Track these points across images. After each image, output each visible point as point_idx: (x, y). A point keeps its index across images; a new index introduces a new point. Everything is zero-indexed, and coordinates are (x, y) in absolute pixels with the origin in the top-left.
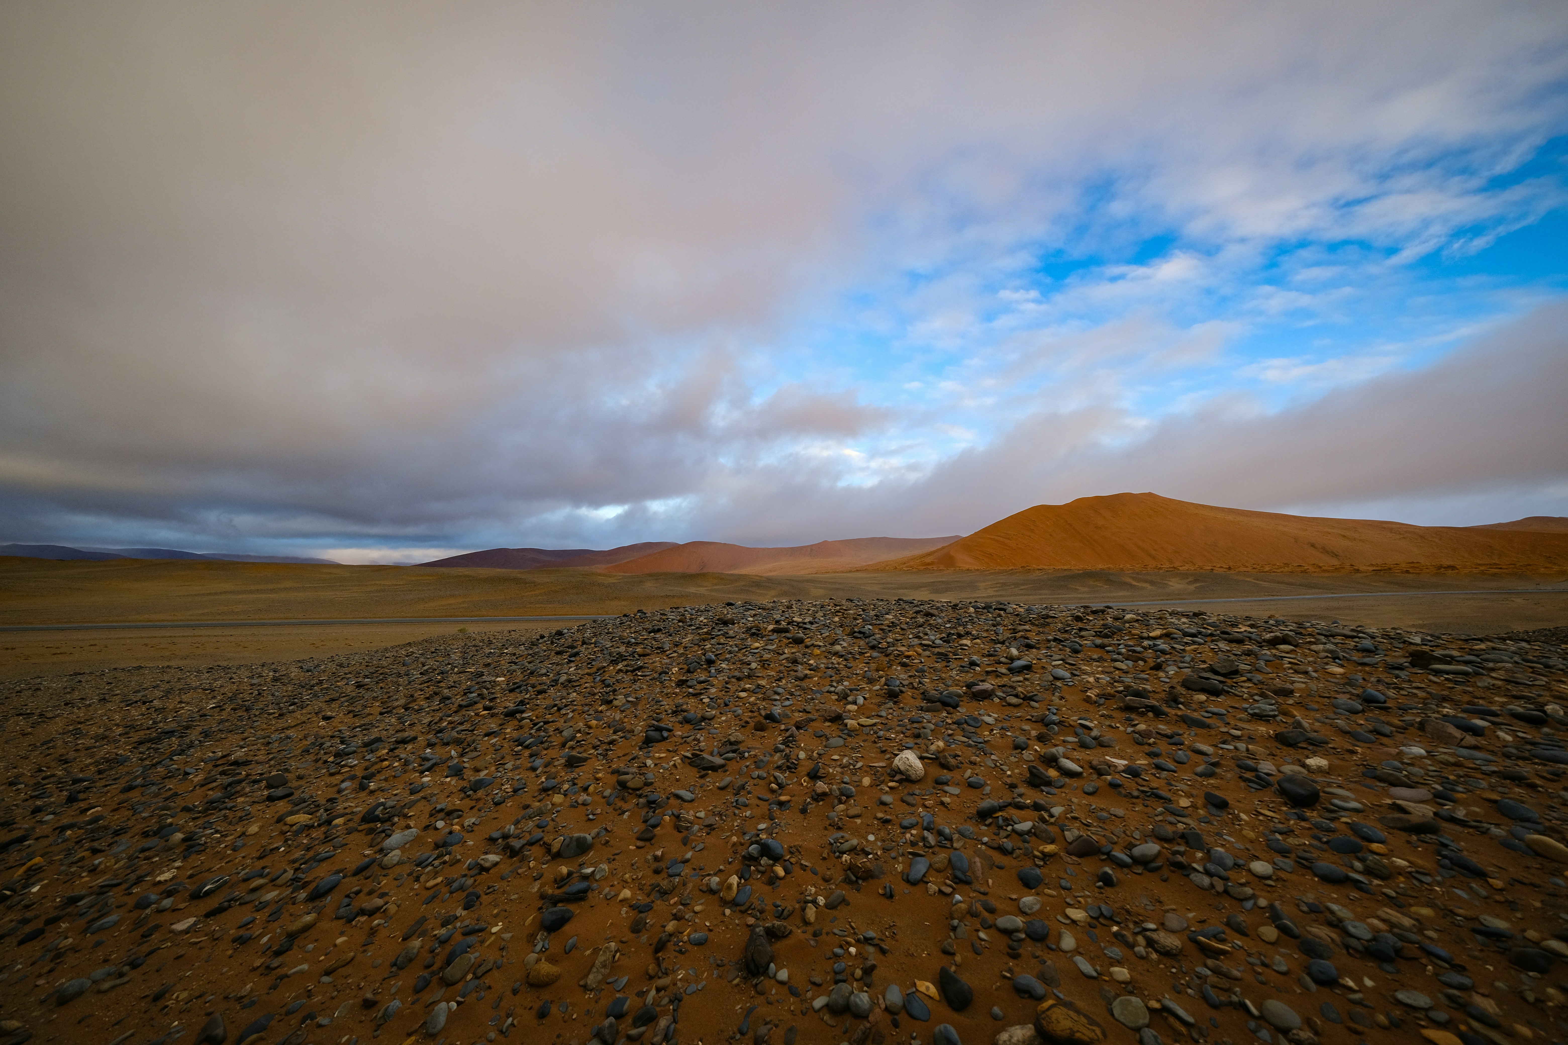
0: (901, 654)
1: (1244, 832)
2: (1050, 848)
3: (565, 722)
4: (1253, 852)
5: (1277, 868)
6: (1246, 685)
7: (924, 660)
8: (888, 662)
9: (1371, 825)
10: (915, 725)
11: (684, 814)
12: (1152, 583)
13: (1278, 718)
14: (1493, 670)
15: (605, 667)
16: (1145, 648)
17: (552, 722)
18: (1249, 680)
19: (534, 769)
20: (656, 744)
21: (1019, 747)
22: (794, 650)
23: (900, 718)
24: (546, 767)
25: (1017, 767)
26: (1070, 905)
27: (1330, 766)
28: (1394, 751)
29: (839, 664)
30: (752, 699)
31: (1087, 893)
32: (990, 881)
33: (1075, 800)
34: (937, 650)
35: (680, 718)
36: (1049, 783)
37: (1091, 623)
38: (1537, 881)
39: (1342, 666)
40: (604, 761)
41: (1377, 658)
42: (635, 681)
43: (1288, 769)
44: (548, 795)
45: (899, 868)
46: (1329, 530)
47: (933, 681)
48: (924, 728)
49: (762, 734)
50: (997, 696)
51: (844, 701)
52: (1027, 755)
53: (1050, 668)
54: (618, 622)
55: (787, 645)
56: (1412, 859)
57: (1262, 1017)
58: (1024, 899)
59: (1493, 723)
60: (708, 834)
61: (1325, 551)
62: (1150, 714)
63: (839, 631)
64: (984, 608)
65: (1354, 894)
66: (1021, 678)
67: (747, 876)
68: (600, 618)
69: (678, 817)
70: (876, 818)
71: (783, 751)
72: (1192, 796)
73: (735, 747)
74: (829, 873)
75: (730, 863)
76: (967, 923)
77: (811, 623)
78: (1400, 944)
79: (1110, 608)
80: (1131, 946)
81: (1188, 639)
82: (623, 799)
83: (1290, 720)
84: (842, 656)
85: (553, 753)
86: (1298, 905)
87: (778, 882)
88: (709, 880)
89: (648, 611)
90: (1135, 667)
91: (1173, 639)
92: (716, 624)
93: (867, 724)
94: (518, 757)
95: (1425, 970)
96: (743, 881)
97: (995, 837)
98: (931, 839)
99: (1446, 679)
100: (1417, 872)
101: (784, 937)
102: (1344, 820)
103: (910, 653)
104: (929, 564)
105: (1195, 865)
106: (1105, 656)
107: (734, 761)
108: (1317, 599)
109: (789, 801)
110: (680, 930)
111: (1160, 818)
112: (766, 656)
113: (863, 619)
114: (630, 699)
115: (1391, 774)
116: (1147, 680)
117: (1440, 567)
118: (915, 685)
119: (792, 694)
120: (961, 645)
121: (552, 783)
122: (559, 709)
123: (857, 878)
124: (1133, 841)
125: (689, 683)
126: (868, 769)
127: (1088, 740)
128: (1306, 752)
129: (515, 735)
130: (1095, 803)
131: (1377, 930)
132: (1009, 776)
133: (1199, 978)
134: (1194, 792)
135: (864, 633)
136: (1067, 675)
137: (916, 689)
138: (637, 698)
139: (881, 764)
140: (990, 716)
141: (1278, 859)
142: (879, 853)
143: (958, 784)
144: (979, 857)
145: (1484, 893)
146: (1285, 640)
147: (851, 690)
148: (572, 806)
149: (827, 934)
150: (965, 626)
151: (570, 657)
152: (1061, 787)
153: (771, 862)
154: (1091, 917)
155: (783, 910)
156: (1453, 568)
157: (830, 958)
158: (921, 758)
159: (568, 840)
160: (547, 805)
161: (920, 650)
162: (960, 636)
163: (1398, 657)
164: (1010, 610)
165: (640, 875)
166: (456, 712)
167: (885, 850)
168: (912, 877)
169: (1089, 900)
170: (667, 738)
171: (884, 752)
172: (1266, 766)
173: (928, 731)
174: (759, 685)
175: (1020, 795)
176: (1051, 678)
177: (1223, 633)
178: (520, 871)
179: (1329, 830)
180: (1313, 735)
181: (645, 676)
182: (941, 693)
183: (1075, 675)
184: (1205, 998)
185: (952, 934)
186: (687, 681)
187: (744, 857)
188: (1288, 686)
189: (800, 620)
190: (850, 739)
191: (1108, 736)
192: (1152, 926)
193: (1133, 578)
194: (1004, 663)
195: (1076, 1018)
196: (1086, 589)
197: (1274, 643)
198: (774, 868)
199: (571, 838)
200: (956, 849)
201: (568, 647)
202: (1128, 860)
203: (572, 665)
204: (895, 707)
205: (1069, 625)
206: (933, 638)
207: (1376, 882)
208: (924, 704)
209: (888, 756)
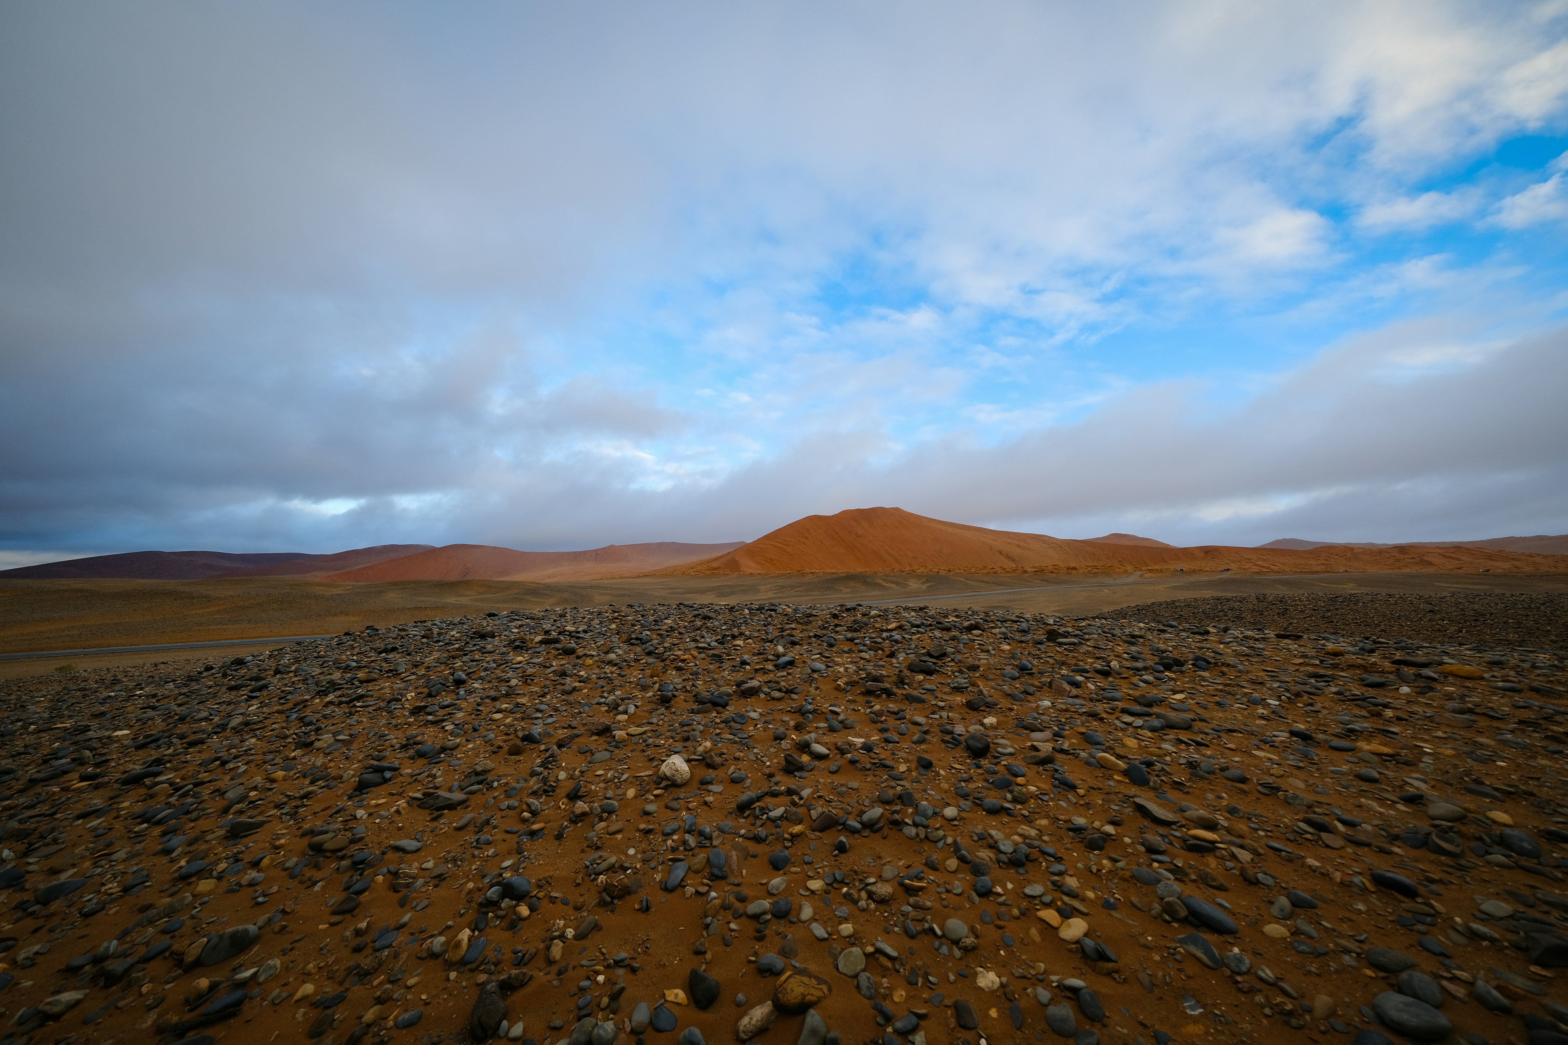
0: (677, 659)
1: (942, 785)
2: (797, 829)
3: (232, 779)
4: (946, 800)
5: (961, 810)
6: (950, 664)
7: (699, 662)
8: (664, 668)
9: (1019, 765)
10: (685, 728)
11: (405, 869)
12: (897, 583)
13: (969, 689)
14: (1088, 640)
15: (307, 701)
16: (883, 639)
17: (210, 781)
18: (953, 660)
19: (167, 852)
20: (374, 789)
21: (779, 738)
22: (563, 662)
23: (670, 723)
24: (190, 845)
25: (776, 757)
26: (811, 878)
27: (998, 722)
28: (1034, 705)
29: (612, 673)
30: (508, 721)
31: (825, 863)
32: (744, 872)
33: (821, 780)
34: (712, 652)
35: (411, 752)
36: (801, 768)
37: (845, 620)
38: (1101, 786)
39: (1009, 644)
40: (292, 822)
41: (1029, 637)
42: (351, 714)
43: (973, 728)
44: (189, 884)
45: (658, 877)
46: (1010, 541)
47: (705, 682)
48: (694, 730)
49: (517, 758)
50: (763, 692)
51: (615, 712)
52: (785, 744)
53: (809, 662)
54: (334, 642)
55: (556, 657)
56: (1038, 785)
57: (943, 936)
58: (772, 882)
59: (1086, 678)
60: (436, 886)
61: (1008, 557)
62: (884, 696)
63: (615, 639)
64: (757, 610)
65: (1006, 819)
66: (785, 674)
67: (482, 926)
68: (308, 639)
69: (396, 874)
70: (639, 830)
71: (541, 773)
72: (909, 761)
73: (481, 778)
74: (581, 900)
75: (461, 915)
76: (720, 918)
77: (585, 632)
78: (1029, 850)
79: (860, 605)
80: (855, 902)
81: (914, 630)
82: (316, 866)
83: (975, 690)
84: (616, 665)
85: (203, 824)
86: (971, 837)
87: (521, 924)
88: (431, 942)
89: (382, 628)
90: (875, 656)
91: (904, 630)
92: (472, 638)
93: (637, 733)
94: (140, 839)
95: (1041, 866)
96: (477, 933)
97: (752, 828)
98: (692, 840)
99: (1065, 649)
100: (1041, 794)
101: (523, 985)
102: (1003, 763)
103: (686, 657)
104: (715, 569)
105: (907, 820)
106: (854, 648)
107: (479, 795)
108: (1001, 594)
109: (542, 829)
110: (384, 1016)
111: (885, 784)
112: (530, 671)
113: (641, 624)
114: (341, 737)
115: (1031, 723)
116: (883, 666)
117: (1069, 568)
118: (688, 688)
119: (556, 710)
120: (734, 646)
121: (199, 864)
122: (224, 763)
123: (613, 898)
124: (863, 808)
125: (428, 710)
126: (634, 780)
127: (835, 723)
128: (985, 714)
129: (139, 808)
130: (838, 779)
131: (1016, 844)
132: (769, 766)
133: (903, 915)
134: (910, 758)
135: (641, 639)
136: (823, 667)
137: (689, 692)
138: (351, 735)
139: (647, 773)
140: (755, 711)
141: (963, 803)
142: (638, 866)
143: (722, 782)
144: (735, 850)
145: (1074, 800)
146: (976, 627)
147: (623, 700)
148: (231, 891)
149: (574, 968)
150: (739, 627)
151: (251, 691)
152: (811, 770)
153: (514, 902)
154: (827, 884)
155: (524, 955)
156: (1075, 568)
157: (575, 994)
158: (688, 761)
159: (215, 940)
160: (185, 898)
161: (695, 653)
162: (734, 637)
163: (1041, 636)
164: (780, 610)
165: (330, 960)
166: (21, 791)
167: (645, 861)
168: (670, 885)
169: (826, 869)
170: (390, 780)
171: (651, 760)
172: (959, 729)
173: (697, 733)
174: (518, 704)
175: (776, 784)
176: (810, 671)
177: (939, 623)
178: (121, 1004)
179: (995, 773)
180: (989, 699)
181: (367, 706)
182: (712, 694)
183: (829, 667)
184: (906, 931)
185: (705, 933)
186: (426, 707)
187: (481, 905)
188: (977, 662)
189: (573, 629)
190: (617, 751)
191: (852, 719)
192: (872, 880)
193: (884, 580)
194: (771, 661)
195: (807, 983)
196: (848, 590)
197: (970, 629)
198: (517, 908)
199: (221, 937)
200: (715, 847)
201: (251, 680)
202: (858, 826)
203: (254, 702)
204: (667, 713)
205: (827, 622)
206: (708, 640)
207: (1019, 807)
208: (695, 706)
209: (656, 763)
